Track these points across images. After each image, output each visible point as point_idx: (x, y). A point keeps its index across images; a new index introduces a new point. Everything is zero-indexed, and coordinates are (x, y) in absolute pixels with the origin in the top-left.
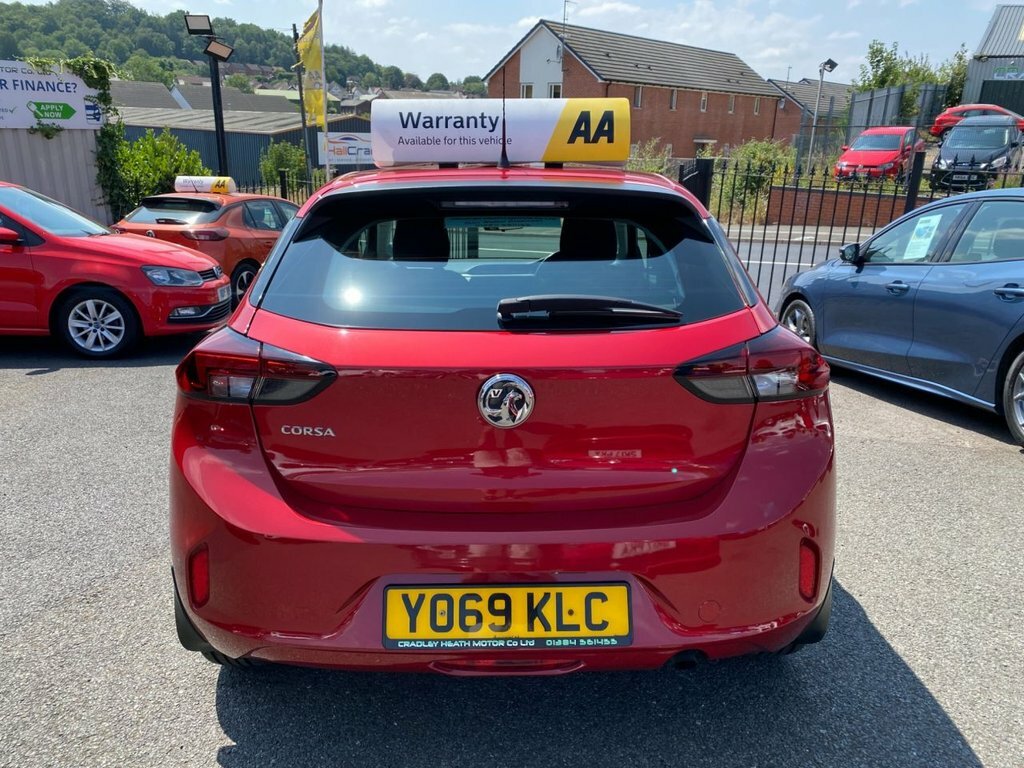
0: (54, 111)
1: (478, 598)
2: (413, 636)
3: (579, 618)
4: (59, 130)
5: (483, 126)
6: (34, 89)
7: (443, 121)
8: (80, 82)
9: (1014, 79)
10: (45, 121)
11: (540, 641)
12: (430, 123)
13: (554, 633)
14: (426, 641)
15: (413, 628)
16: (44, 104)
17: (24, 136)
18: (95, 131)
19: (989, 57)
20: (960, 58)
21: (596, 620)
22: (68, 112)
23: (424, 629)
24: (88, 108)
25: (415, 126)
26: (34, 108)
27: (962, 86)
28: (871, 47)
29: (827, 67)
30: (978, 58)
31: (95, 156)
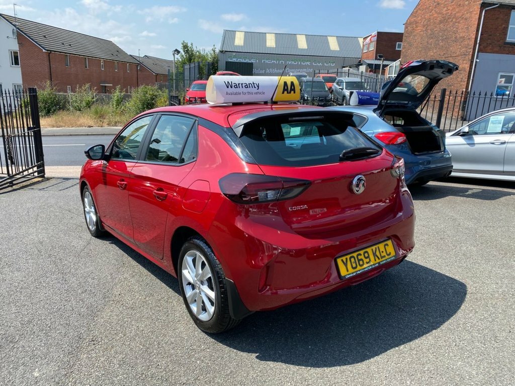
1: (360, 255)
2: (349, 273)
3: (384, 254)
5: (255, 87)
7: (240, 85)
9: (236, 61)
11: (379, 263)
12: (236, 86)
13: (381, 260)
14: (353, 273)
15: (348, 271)
19: (226, 51)
20: (214, 51)
21: (388, 253)
23: (351, 270)
25: (231, 87)
27: (217, 63)
28: (182, 44)
29: (176, 52)
30: (222, 52)
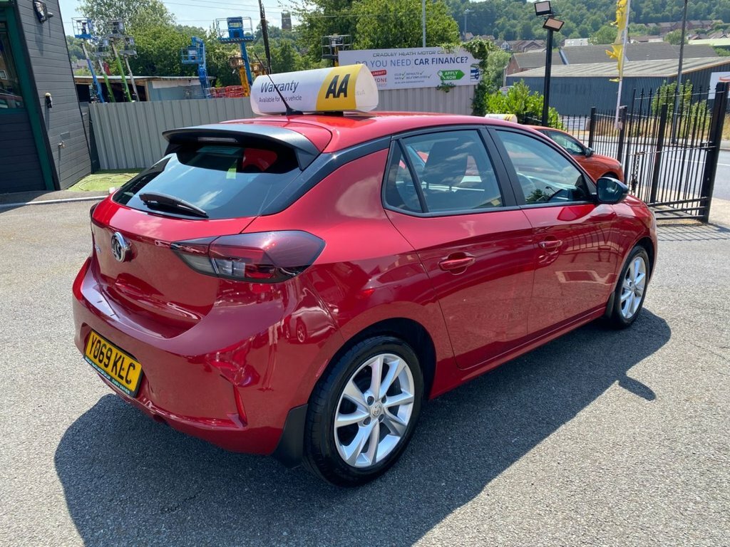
0: (452, 75)
3: (125, 374)
4: (453, 87)
5: (291, 89)
6: (442, 63)
8: (470, 55)
10: (446, 82)
16: (447, 71)
17: (433, 91)
18: (475, 86)
21: (129, 378)
22: (460, 75)
24: (472, 71)
26: (441, 74)
31: (471, 102)
